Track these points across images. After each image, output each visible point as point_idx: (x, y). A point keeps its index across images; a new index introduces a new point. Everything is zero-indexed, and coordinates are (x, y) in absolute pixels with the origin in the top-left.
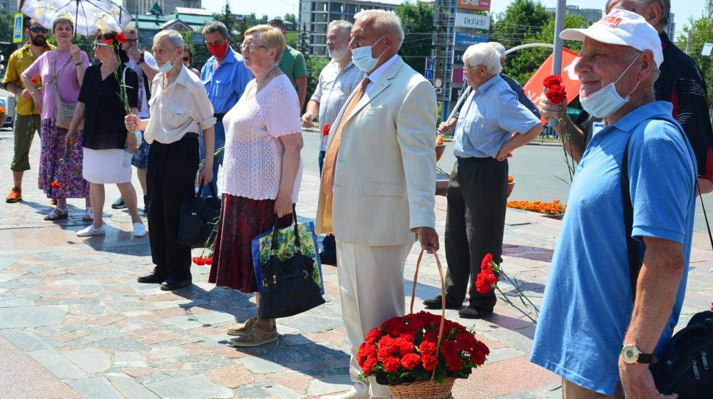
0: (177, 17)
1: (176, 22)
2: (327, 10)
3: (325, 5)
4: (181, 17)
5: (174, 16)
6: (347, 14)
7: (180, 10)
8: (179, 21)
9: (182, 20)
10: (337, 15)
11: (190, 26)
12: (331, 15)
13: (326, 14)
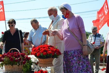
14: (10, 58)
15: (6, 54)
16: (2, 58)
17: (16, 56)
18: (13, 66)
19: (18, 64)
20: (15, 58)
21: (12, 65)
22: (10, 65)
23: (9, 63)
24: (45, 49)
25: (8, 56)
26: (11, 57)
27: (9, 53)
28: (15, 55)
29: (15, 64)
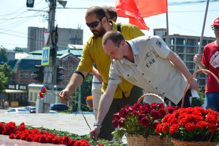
0: (69, 51)
1: (69, 55)
2: (174, 43)
3: (172, 40)
4: (72, 51)
5: (67, 50)
6: (189, 46)
7: (70, 46)
8: (71, 54)
9: (72, 53)
10: (181, 47)
11: (79, 57)
12: (176, 47)
13: (173, 47)
14: (140, 117)
15: (131, 109)
16: (122, 118)
17: (156, 113)
18: (148, 138)
19: (161, 134)
20: (153, 120)
21: (146, 137)
22: (141, 137)
23: (139, 131)
24: (193, 115)
25: (136, 114)
26: (143, 116)
27: (139, 105)
28: (154, 112)
29: (152, 135)
